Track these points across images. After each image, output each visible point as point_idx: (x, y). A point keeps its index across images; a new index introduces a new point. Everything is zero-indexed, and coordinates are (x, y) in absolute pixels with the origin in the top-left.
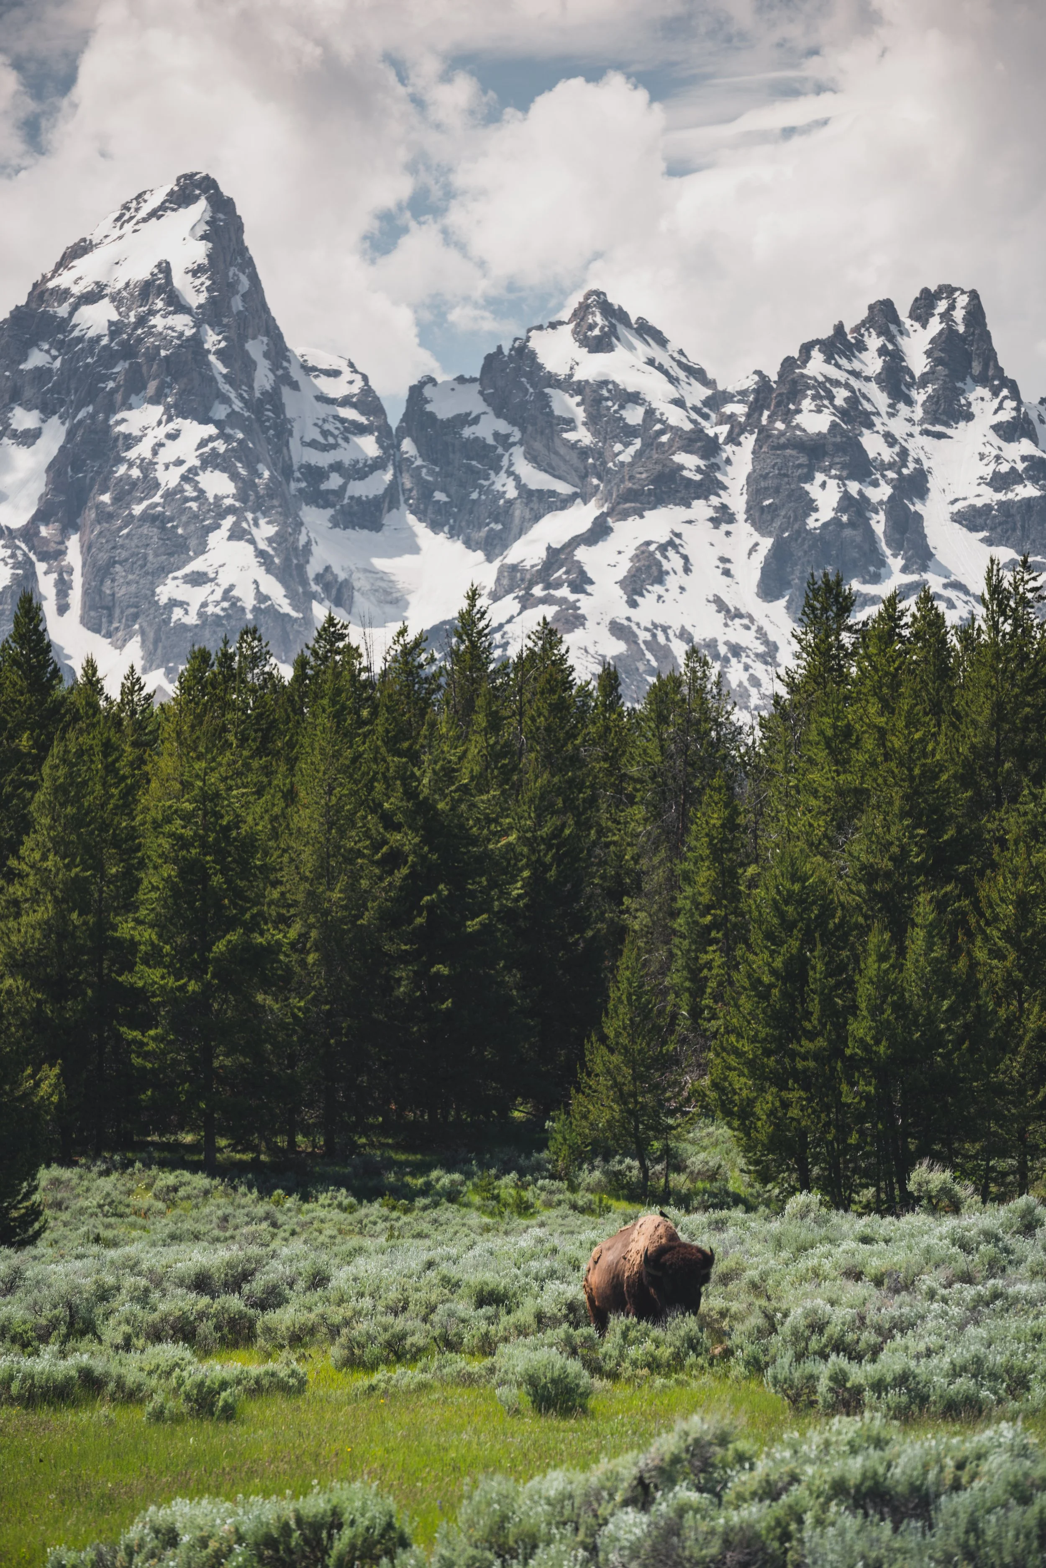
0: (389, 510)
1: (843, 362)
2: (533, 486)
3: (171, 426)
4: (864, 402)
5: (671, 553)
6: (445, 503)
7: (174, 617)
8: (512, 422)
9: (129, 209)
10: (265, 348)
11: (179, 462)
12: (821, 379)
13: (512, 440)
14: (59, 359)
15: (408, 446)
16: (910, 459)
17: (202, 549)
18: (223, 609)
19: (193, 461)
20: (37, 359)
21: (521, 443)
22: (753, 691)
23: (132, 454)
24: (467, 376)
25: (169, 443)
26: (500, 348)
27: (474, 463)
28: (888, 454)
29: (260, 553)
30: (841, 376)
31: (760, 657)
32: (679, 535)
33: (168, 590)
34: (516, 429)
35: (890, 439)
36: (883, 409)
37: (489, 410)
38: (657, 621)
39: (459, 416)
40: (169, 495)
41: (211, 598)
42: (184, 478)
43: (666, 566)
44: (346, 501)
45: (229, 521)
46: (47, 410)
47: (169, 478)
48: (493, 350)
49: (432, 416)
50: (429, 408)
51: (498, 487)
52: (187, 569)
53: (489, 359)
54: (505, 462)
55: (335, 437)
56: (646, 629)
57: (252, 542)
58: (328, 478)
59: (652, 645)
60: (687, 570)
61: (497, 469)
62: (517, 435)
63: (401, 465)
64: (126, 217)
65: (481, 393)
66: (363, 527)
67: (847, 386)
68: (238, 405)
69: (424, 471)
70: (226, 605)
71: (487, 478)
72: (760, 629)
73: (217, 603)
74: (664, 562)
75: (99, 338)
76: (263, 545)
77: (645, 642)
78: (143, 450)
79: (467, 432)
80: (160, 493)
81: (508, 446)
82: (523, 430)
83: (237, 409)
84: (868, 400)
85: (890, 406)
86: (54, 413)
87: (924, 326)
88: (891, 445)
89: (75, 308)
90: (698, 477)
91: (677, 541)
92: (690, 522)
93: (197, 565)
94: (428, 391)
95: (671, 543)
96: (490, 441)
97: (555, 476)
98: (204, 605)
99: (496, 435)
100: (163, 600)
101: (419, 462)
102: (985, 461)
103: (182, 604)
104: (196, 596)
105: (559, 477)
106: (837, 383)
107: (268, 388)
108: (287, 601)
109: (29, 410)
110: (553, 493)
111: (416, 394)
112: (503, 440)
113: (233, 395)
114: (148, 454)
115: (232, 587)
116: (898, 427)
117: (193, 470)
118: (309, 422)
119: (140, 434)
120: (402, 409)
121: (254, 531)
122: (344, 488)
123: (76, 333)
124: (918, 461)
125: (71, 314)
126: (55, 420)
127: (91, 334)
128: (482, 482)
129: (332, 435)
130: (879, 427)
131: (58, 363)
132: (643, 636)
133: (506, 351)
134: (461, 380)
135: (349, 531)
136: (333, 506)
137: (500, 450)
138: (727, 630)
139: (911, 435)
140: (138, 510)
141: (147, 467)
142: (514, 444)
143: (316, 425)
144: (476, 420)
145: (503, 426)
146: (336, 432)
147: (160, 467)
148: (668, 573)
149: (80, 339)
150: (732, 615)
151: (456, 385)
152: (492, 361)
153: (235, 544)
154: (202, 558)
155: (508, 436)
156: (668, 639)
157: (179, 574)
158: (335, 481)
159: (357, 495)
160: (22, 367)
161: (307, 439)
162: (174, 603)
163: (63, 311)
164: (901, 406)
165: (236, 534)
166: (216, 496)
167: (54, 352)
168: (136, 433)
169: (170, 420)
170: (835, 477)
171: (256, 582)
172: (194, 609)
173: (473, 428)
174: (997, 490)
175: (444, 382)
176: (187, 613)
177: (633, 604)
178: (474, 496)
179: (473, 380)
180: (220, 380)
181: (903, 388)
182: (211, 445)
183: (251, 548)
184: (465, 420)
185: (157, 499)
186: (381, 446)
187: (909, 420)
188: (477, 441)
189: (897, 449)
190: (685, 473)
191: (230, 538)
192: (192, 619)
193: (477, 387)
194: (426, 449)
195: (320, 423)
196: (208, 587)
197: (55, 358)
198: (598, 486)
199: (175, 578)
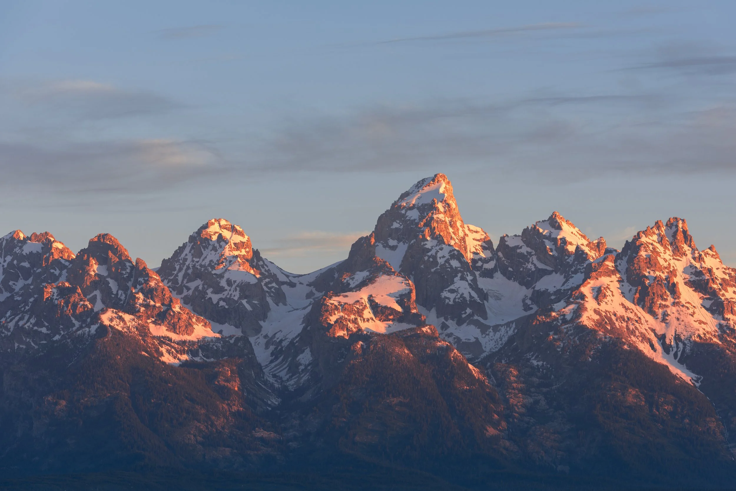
0: (495, 273)
1: (650, 237)
2: (540, 267)
3: (440, 246)
4: (657, 249)
5: (608, 290)
6: (512, 271)
7: (446, 302)
8: (532, 248)
9: (420, 183)
10: (461, 224)
11: (444, 257)
12: (645, 242)
13: (532, 254)
14: (403, 225)
15: (500, 254)
16: (671, 266)
17: (453, 283)
18: (461, 300)
19: (447, 256)
20: (396, 225)
21: (535, 255)
22: (637, 331)
23: (429, 254)
24: (517, 235)
25: (440, 251)
26: (528, 227)
27: (521, 260)
28: (666, 264)
29: (469, 284)
30: (651, 242)
31: (637, 321)
32: (609, 285)
33: (445, 294)
34: (533, 251)
35: (666, 260)
36: (662, 252)
37: (524, 245)
38: (607, 310)
39: (516, 246)
40: (441, 266)
41: (457, 297)
42: (446, 261)
43: (607, 294)
44: (483, 269)
45: (459, 275)
46: (399, 241)
47: (441, 261)
48: (526, 228)
49: (508, 245)
50: (507, 243)
51: (529, 267)
52: (449, 288)
53: (525, 230)
54: (531, 260)
55: (479, 251)
56: (604, 312)
57: (467, 281)
58: (478, 263)
59: (606, 316)
60: (613, 295)
61: (528, 262)
62: (534, 253)
63: (498, 259)
64: (419, 185)
65: (522, 240)
66: (488, 277)
67: (652, 244)
68: (457, 241)
69: (505, 261)
70: (461, 299)
71: (525, 265)
72: (635, 314)
73: (459, 298)
74: (606, 293)
75: (415, 220)
76: (470, 282)
77: (604, 316)
78: (433, 252)
79: (518, 251)
80: (439, 266)
81: (531, 255)
82: (536, 251)
83: (457, 242)
84: (658, 248)
85: (664, 251)
86: (401, 241)
87: (671, 229)
88: (666, 262)
89: (406, 212)
90: (613, 269)
91: (609, 287)
92: (612, 282)
93: (452, 287)
94: (506, 238)
95: (607, 287)
96: (526, 254)
97: (546, 265)
98: (455, 299)
99: (527, 252)
100: (443, 297)
101: (503, 259)
102: (692, 268)
103: (449, 298)
104: (452, 296)
105: (547, 265)
106: (649, 243)
107: (463, 236)
108: (478, 299)
109: (394, 240)
110: (546, 270)
111: (502, 239)
112: (529, 253)
113: (455, 238)
114: (434, 254)
115: (463, 294)
116: (667, 257)
117: (448, 259)
118: (472, 246)
119: (431, 248)
120: (498, 243)
121: (467, 277)
122: (482, 265)
123: (408, 218)
124: (673, 267)
125: (406, 213)
126: (401, 243)
127: (412, 219)
128: (523, 265)
129: (478, 250)
130: (662, 257)
131: (402, 227)
132: (604, 314)
133: (530, 228)
134: (516, 236)
135: (484, 278)
136: (480, 271)
137: (529, 257)
138: (627, 313)
139: (670, 259)
140: (433, 270)
141: (435, 257)
142: (533, 255)
143: (474, 247)
144: (521, 248)
145: (529, 250)
146: (479, 249)
147: (438, 258)
148: (607, 296)
149: (409, 220)
150: (627, 309)
151: (514, 237)
152: (525, 231)
153: (462, 281)
154: (453, 285)
155: (531, 252)
156: (610, 315)
157: (447, 289)
158: (480, 264)
159: (486, 268)
160: (392, 227)
161: (472, 251)
162: (446, 298)
163: (403, 212)
164: (667, 251)
165: (463, 278)
166: (455, 267)
167: (401, 224)
168: (430, 248)
169: (440, 245)
170: (653, 270)
171: (469, 293)
172: (452, 300)
173: (520, 250)
174: (697, 276)
175: (511, 236)
176: (450, 301)
177: (599, 304)
178: (521, 269)
179: (519, 236)
180: (452, 233)
181: (667, 245)
182: (453, 252)
183: (467, 283)
184: (517, 247)
185: (438, 267)
186: (492, 254)
187: (669, 255)
188: (522, 254)
189: (667, 263)
190: (609, 267)
191: (460, 280)
192: (451, 303)
193: (521, 238)
194: (506, 255)
195: (475, 246)
196: (455, 294)
197: (401, 225)
198: (560, 268)
199: (446, 291)
